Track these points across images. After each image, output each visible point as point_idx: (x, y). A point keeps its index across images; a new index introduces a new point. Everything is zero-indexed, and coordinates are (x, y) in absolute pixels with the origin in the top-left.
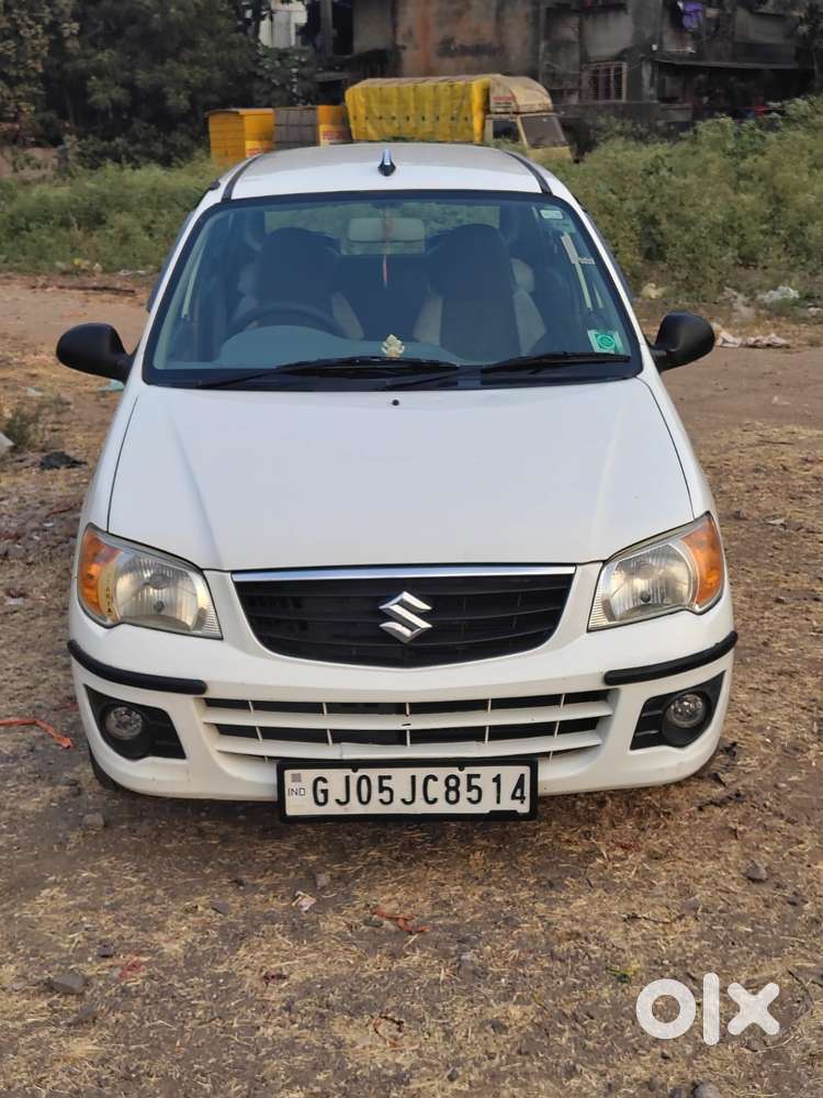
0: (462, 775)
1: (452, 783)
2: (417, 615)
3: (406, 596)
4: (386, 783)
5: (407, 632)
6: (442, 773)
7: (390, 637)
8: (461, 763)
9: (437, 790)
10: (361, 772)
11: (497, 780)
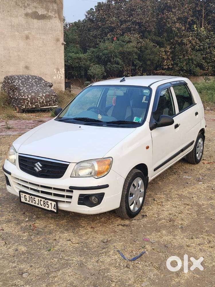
0: (46, 201)
1: (44, 202)
2: (40, 167)
3: (39, 163)
4: (35, 199)
5: (38, 170)
6: (43, 200)
7: (35, 170)
8: (46, 199)
9: (42, 203)
10: (31, 196)
11: (51, 204)
